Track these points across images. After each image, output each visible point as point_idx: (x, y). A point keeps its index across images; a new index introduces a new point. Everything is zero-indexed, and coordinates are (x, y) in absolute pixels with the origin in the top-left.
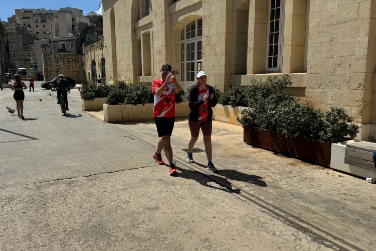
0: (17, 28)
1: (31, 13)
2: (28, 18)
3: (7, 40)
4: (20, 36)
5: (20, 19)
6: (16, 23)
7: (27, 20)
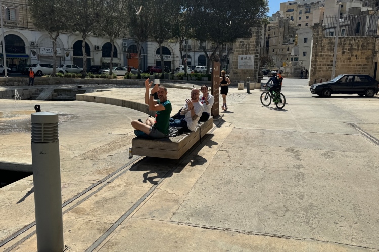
0: (280, 22)
1: (295, 5)
2: (292, 10)
3: (269, 35)
4: (282, 29)
5: (284, 12)
6: (279, 16)
7: (290, 13)
